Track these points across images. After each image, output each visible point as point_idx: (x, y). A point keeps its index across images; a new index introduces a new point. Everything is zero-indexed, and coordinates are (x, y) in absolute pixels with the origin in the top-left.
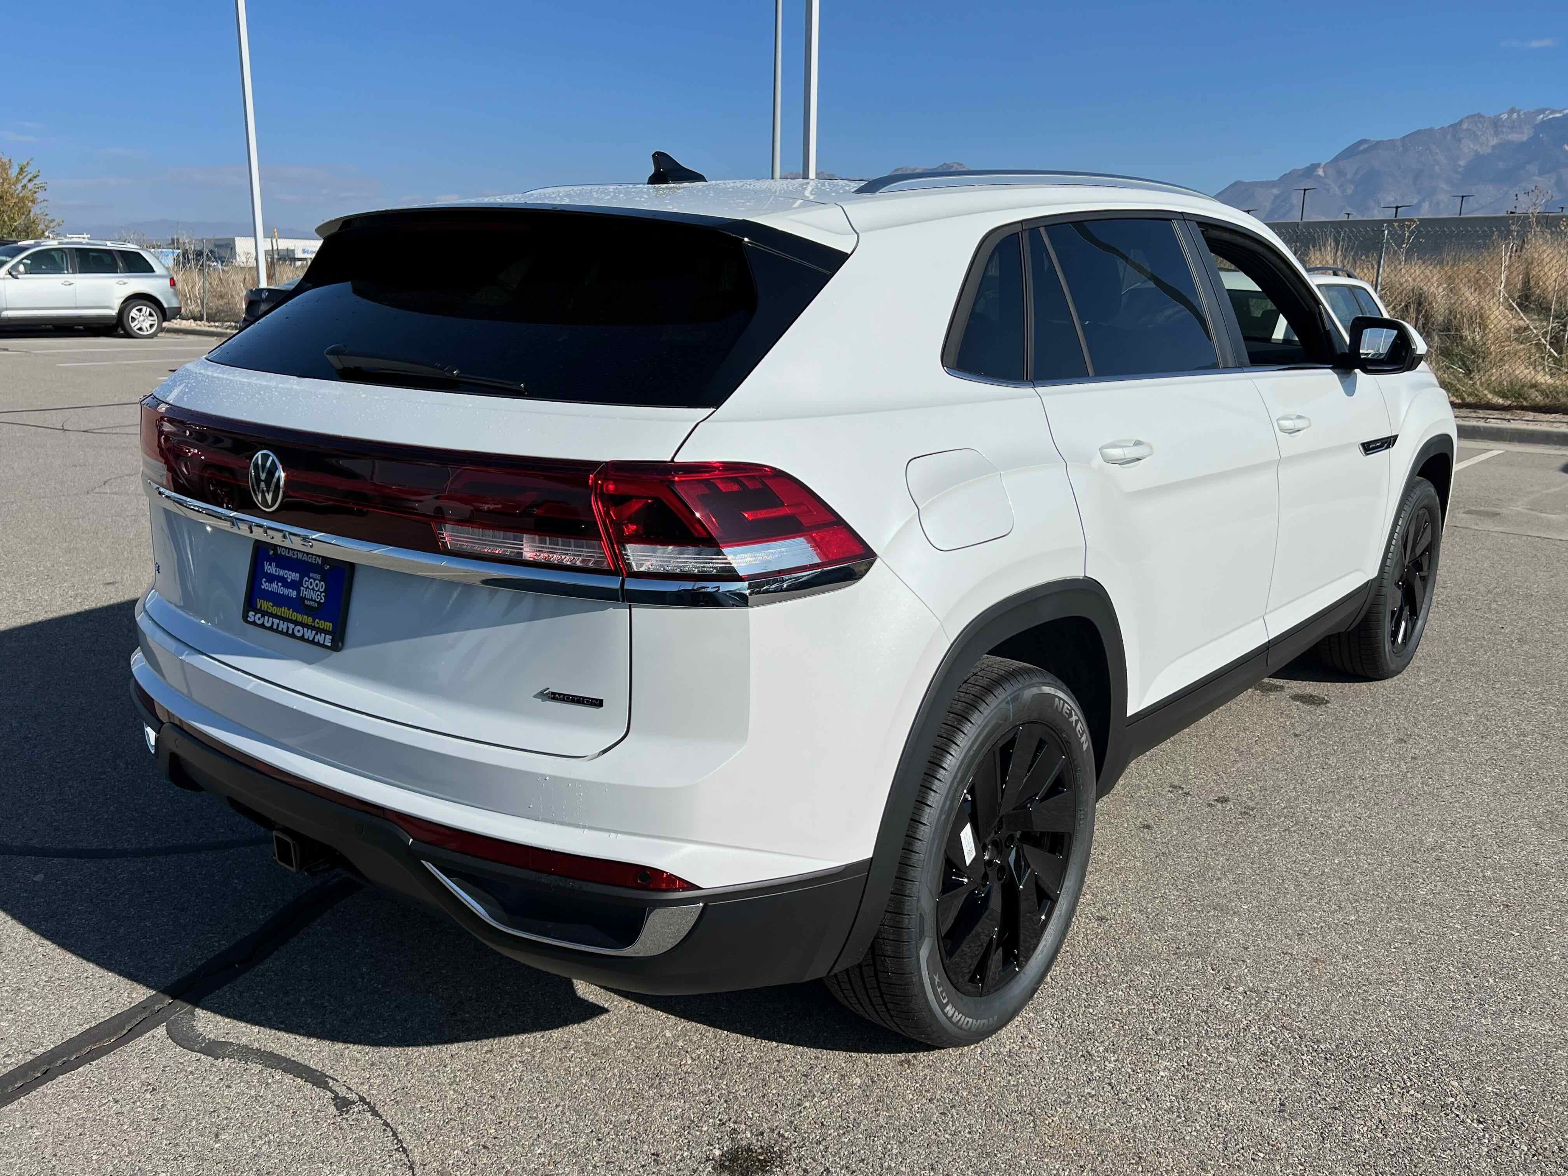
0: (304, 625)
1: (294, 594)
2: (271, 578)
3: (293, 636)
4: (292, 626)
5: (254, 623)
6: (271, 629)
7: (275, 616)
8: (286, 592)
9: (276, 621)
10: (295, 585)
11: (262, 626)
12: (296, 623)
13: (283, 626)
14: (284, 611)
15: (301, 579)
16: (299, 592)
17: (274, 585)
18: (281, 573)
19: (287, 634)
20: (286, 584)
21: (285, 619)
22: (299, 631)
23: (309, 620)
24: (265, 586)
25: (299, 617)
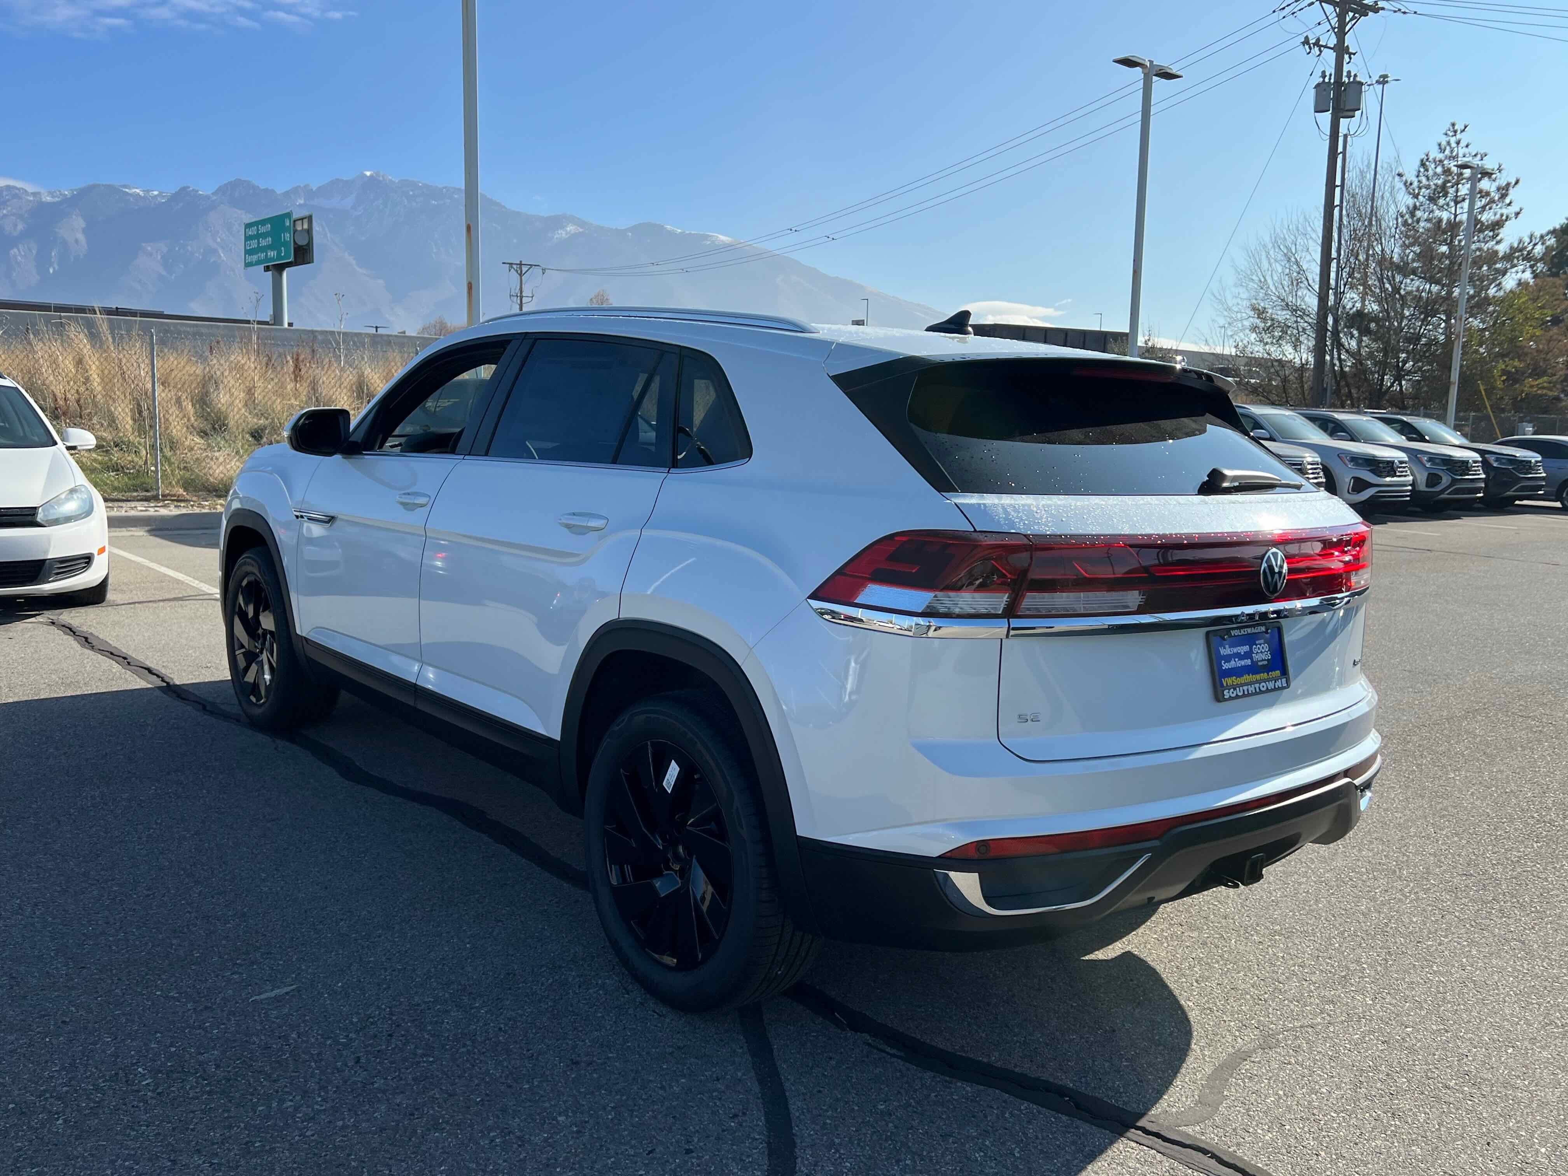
0: (1265, 681)
1: (1249, 662)
2: (1228, 658)
3: (1261, 692)
4: (1257, 685)
5: (1231, 698)
6: (1244, 696)
7: (1242, 685)
8: (1243, 663)
9: (1245, 688)
10: (1248, 655)
11: (1237, 697)
12: (1258, 682)
13: (1251, 689)
14: (1247, 678)
15: (1251, 648)
16: (1251, 658)
17: (1233, 662)
18: (1235, 650)
19: (1256, 693)
20: (1240, 657)
21: (1250, 683)
22: (1263, 686)
23: (1264, 676)
24: (1226, 666)
25: (1258, 677)
